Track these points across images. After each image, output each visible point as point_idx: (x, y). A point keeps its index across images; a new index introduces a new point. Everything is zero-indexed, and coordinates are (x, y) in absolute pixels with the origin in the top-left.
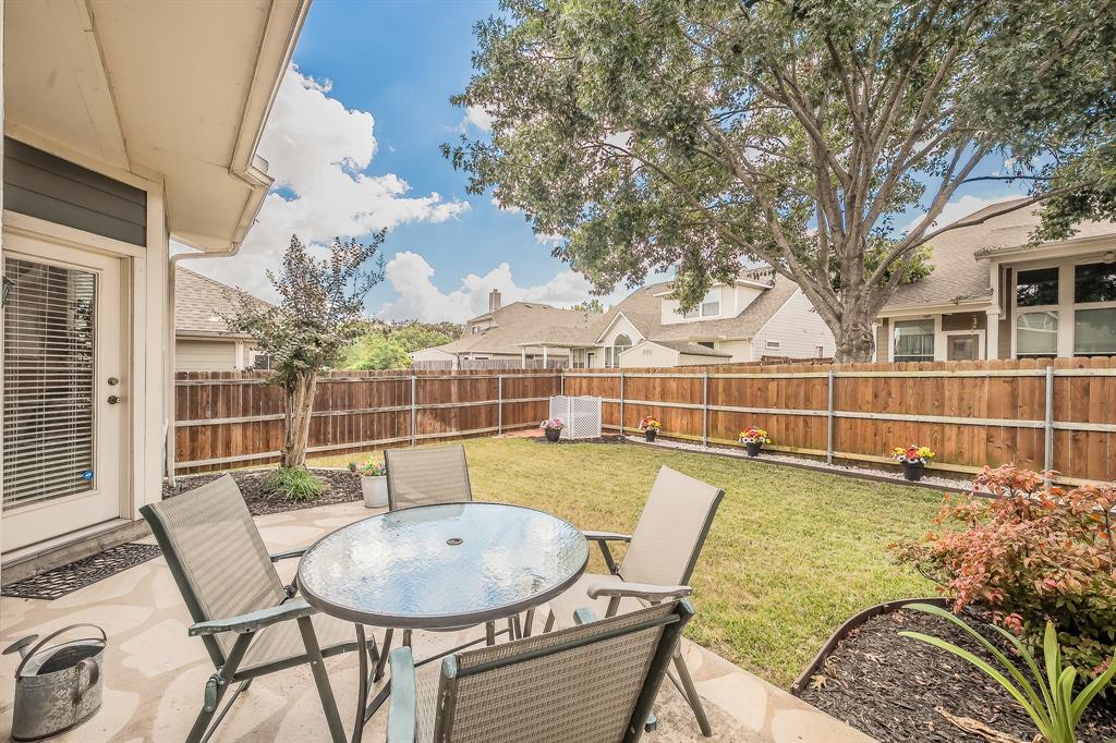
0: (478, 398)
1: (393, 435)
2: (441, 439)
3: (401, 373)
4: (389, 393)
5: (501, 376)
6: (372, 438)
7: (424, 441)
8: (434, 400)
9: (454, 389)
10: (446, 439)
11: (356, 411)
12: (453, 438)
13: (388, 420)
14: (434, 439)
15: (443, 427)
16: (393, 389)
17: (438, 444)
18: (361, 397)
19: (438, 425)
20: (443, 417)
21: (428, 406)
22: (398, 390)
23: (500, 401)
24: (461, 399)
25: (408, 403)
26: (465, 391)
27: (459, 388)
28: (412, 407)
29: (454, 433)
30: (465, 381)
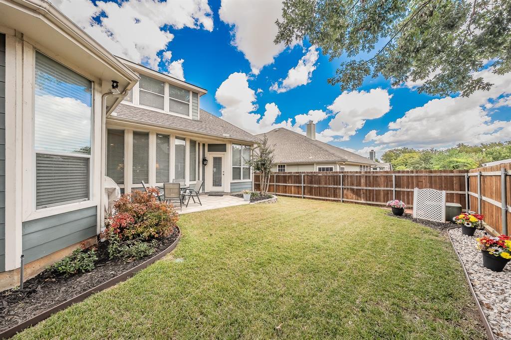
0: (379, 185)
1: (334, 197)
2: (356, 203)
3: (337, 172)
4: (333, 180)
5: (394, 175)
6: (326, 196)
7: (348, 202)
8: (352, 185)
9: (363, 181)
10: (358, 203)
11: (321, 186)
12: (362, 204)
13: (333, 191)
14: (352, 202)
15: (357, 198)
16: (334, 179)
17: (354, 204)
18: (323, 181)
19: (354, 196)
20: (357, 193)
21: (349, 187)
22: (336, 179)
23: (393, 189)
24: (366, 185)
25: (340, 185)
26: (370, 182)
27: (366, 181)
28: (341, 187)
29: (363, 201)
30: (369, 176)
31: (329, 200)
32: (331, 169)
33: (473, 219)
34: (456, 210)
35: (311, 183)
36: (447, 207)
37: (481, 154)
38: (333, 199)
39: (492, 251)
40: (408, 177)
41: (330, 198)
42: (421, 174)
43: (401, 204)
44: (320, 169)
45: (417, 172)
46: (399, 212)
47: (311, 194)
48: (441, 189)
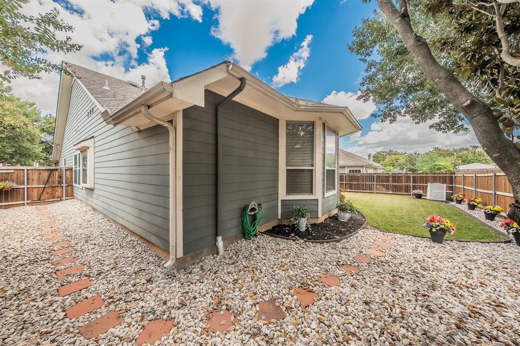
0: (402, 182)
2: (386, 194)
3: (371, 174)
5: (411, 175)
6: (363, 190)
7: (380, 193)
8: (383, 182)
9: (391, 179)
12: (390, 194)
13: (368, 186)
14: (382, 193)
15: (386, 190)
19: (384, 189)
20: (387, 188)
21: (381, 183)
24: (393, 182)
25: (374, 182)
26: (395, 180)
27: (393, 179)
28: (375, 183)
29: (390, 192)
30: (395, 176)
31: (366, 192)
32: (360, 171)
33: (461, 196)
34: (450, 194)
35: (351, 181)
36: (447, 193)
37: (453, 157)
38: (369, 191)
39: (471, 203)
40: (420, 177)
41: (366, 191)
42: (429, 175)
43: (421, 192)
44: (350, 171)
45: (426, 174)
46: (419, 196)
47: (351, 189)
48: (443, 183)
